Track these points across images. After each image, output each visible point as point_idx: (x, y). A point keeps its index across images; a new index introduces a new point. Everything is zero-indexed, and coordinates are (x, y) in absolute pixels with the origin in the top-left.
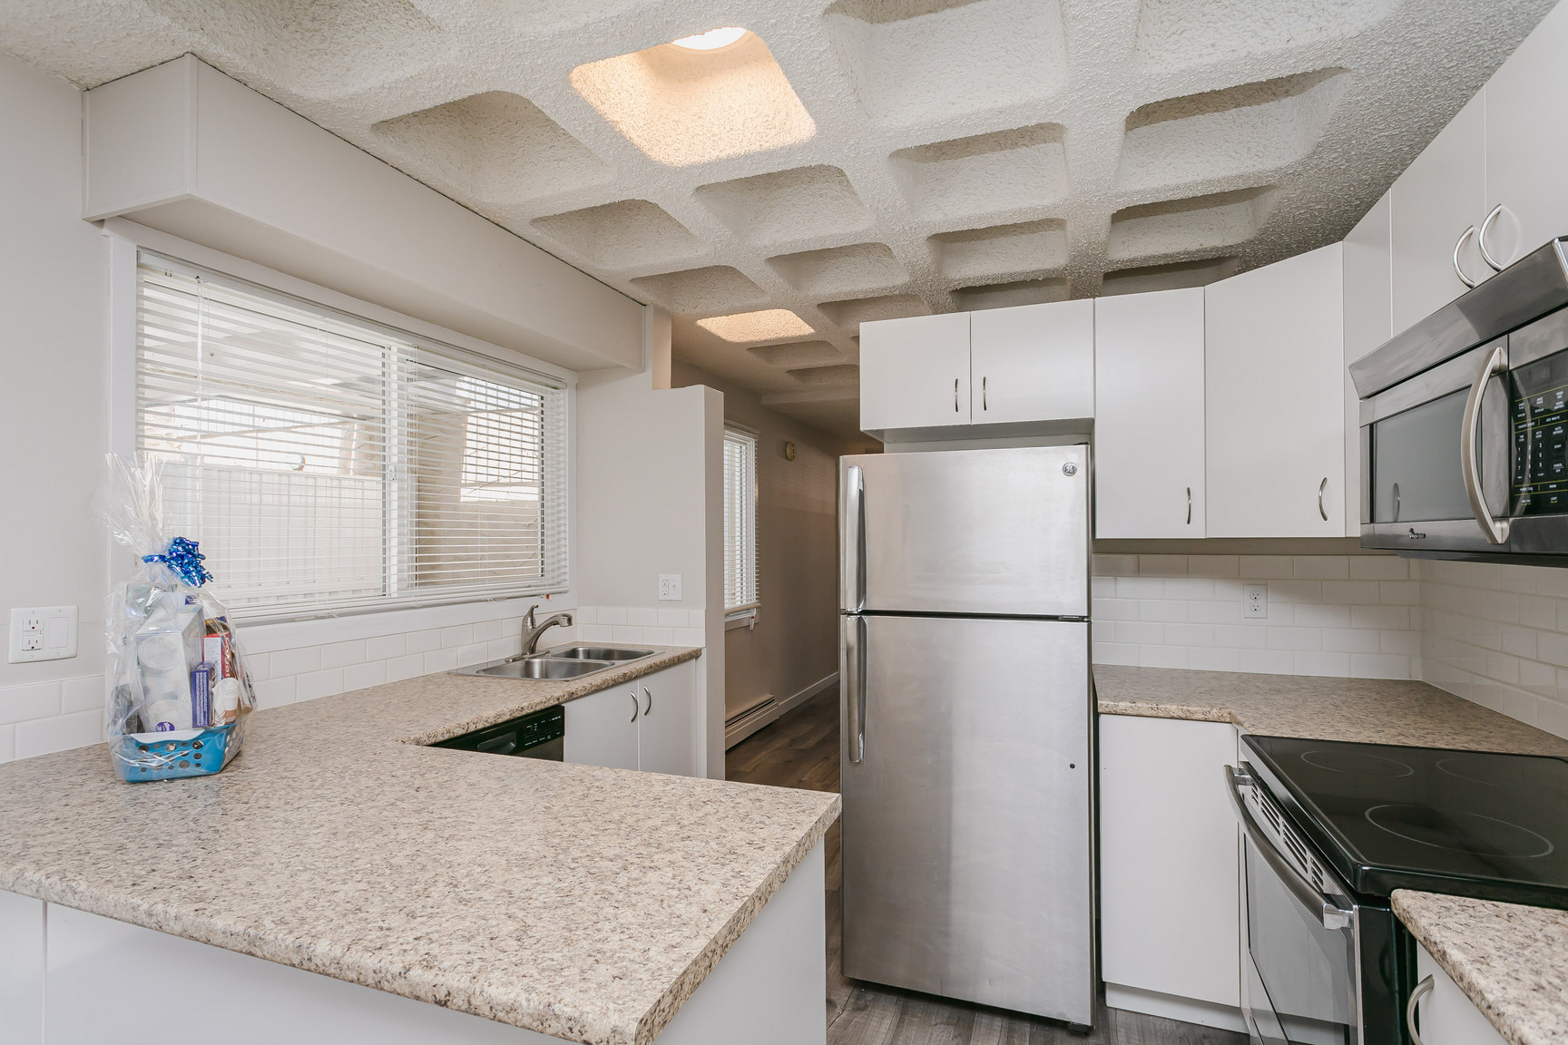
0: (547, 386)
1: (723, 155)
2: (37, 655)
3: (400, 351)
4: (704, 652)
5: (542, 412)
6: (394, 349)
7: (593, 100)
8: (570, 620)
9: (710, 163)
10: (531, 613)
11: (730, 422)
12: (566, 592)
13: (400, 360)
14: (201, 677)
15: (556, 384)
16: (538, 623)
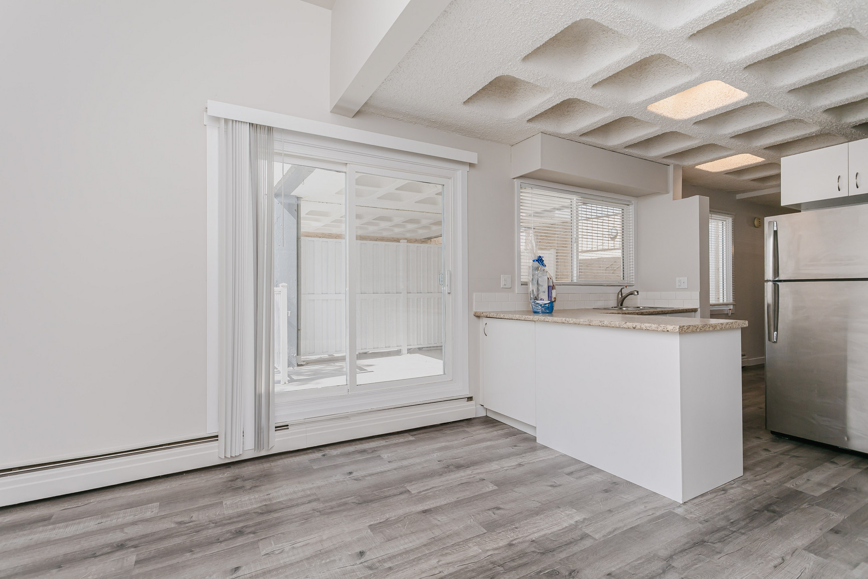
0: (625, 205)
1: (706, 111)
2: (505, 287)
3: (577, 199)
4: (699, 310)
5: (623, 215)
6: (575, 199)
7: (654, 110)
8: (638, 292)
9: (700, 115)
10: (621, 290)
11: (712, 210)
12: (633, 286)
13: (577, 202)
14: (550, 288)
15: (628, 203)
16: (624, 295)
